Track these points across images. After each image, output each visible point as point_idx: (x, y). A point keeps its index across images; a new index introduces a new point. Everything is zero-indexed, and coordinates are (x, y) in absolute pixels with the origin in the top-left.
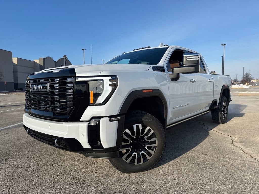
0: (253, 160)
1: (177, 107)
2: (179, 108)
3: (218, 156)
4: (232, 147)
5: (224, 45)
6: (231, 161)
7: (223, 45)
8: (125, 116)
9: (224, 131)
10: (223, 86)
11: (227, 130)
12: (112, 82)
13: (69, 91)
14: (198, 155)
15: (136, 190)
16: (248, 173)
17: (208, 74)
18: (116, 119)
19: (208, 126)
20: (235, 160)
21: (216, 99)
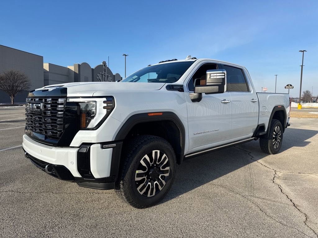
0: (288, 201)
1: (199, 133)
2: (202, 134)
3: (247, 193)
4: (271, 184)
5: (304, 51)
6: (259, 201)
7: (302, 51)
8: (122, 142)
9: (270, 163)
10: (274, 108)
11: (276, 162)
12: (107, 104)
13: (59, 113)
14: (223, 191)
15: (131, 227)
16: (271, 217)
17: (252, 92)
18: (110, 146)
19: (253, 156)
20: (264, 201)
21: (263, 124)
